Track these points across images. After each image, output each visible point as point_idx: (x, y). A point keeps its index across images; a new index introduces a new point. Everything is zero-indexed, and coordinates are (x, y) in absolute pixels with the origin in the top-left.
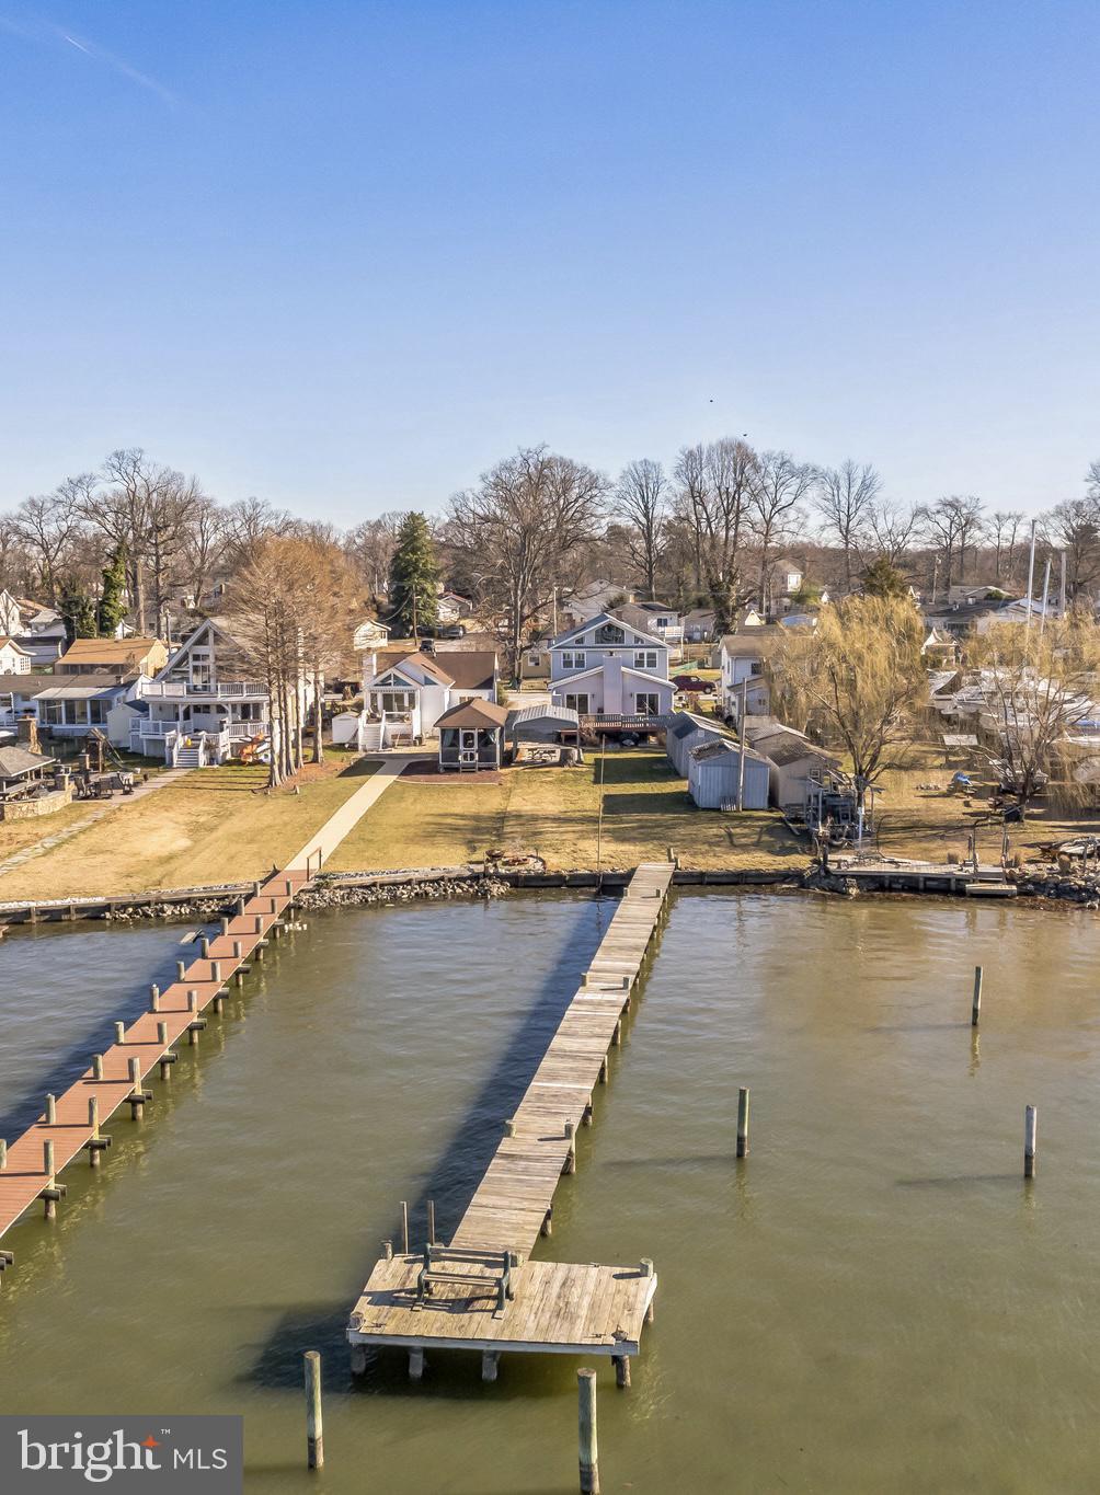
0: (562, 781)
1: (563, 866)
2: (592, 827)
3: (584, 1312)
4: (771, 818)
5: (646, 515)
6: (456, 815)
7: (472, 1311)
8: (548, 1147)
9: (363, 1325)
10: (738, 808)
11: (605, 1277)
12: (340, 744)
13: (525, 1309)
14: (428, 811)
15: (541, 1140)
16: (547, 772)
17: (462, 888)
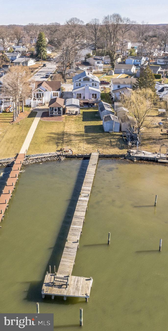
0: (76, 120)
1: (76, 152)
2: (82, 138)
3: (80, 289)
4: (120, 135)
5: (95, 32)
6: (54, 133)
7: (62, 288)
8: (74, 244)
9: (45, 291)
10: (113, 132)
11: (84, 280)
12: (27, 105)
13: (71, 288)
14: (47, 132)
15: (73, 243)
16: (72, 117)
17: (55, 158)
